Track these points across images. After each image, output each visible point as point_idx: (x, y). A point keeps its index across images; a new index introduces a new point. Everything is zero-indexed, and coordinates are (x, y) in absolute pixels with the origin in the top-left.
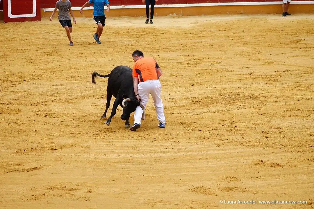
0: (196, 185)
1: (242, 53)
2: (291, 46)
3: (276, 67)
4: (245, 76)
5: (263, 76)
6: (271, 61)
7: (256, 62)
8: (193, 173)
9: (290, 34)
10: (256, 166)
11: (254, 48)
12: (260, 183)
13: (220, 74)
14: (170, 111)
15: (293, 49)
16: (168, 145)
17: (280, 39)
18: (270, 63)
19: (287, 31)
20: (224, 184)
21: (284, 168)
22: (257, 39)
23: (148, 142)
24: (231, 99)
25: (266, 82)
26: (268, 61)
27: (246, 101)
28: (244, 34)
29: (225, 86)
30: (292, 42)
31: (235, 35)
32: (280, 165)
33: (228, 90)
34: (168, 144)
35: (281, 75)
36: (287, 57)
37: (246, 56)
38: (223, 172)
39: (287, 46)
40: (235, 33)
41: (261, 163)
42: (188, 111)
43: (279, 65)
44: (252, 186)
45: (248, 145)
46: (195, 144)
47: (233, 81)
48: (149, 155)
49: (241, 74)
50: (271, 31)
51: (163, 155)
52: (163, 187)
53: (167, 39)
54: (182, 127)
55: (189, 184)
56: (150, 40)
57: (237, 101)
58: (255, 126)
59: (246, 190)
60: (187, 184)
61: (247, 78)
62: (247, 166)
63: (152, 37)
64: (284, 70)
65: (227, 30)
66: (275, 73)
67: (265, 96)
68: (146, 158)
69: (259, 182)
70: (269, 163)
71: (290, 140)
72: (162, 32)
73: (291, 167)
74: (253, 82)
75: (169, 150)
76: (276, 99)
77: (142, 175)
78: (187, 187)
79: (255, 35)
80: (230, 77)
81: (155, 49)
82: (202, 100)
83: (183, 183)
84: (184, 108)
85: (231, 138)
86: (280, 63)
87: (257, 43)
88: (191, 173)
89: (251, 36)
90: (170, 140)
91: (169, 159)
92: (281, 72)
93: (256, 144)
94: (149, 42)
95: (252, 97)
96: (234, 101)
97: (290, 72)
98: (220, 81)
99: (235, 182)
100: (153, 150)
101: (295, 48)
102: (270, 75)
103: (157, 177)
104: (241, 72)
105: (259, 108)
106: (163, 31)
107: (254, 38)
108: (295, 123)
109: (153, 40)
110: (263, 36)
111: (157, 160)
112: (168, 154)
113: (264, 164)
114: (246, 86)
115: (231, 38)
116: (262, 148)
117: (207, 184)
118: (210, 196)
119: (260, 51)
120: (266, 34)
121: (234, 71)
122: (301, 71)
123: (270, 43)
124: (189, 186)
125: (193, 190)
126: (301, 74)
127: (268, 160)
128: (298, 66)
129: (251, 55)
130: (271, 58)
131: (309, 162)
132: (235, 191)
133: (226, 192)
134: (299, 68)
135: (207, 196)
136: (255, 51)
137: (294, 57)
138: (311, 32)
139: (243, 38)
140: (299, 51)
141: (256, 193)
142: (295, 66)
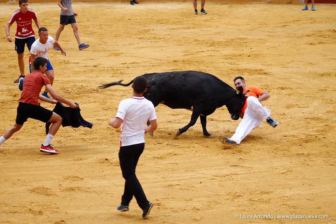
0: (35, 185)
2: (139, 36)
3: (123, 59)
4: (89, 68)
5: (109, 69)
6: (118, 52)
7: (102, 53)
8: (33, 173)
9: (138, 24)
10: (100, 165)
11: (100, 37)
12: (104, 182)
13: (63, 66)
14: (8, 106)
15: (142, 40)
17: (128, 29)
18: (117, 55)
19: (136, 21)
20: (66, 184)
22: (103, 29)
24: (75, 93)
25: (112, 75)
26: (114, 52)
27: (91, 95)
28: (89, 23)
29: (68, 79)
30: (140, 32)
33: (71, 83)
35: (128, 67)
36: (135, 48)
38: (65, 171)
39: (135, 36)
40: (80, 22)
41: (106, 161)
43: (126, 56)
44: (96, 186)
45: (93, 142)
46: (35, 141)
47: (77, 73)
49: (86, 66)
55: (28, 184)
57: (81, 95)
58: (99, 122)
59: (89, 190)
60: (26, 184)
61: (92, 71)
62: (91, 164)
64: (131, 62)
66: (122, 66)
67: (110, 90)
69: (103, 182)
70: (114, 161)
74: (98, 75)
75: (7, 147)
76: (122, 93)
78: (26, 187)
79: (101, 24)
80: (73, 70)
83: (21, 183)
85: (74, 134)
86: (128, 55)
87: (102, 33)
88: (30, 172)
89: (97, 25)
92: (128, 64)
93: (101, 141)
95: (97, 91)
96: (77, 95)
97: (137, 64)
98: (62, 73)
99: (78, 182)
102: (116, 68)
104: (86, 63)
105: (105, 103)
106: (2, 19)
107: (100, 27)
110: (109, 25)
113: (109, 162)
114: (90, 79)
116: (107, 146)
117: (48, 184)
118: (51, 197)
119: (106, 42)
120: (112, 23)
121: (78, 63)
122: (150, 63)
123: (117, 33)
124: (28, 186)
125: (33, 191)
126: (150, 66)
127: (113, 158)
128: (147, 58)
129: (96, 45)
130: (118, 49)
131: (156, 160)
132: (77, 191)
133: (68, 193)
134: (147, 60)
135: (47, 197)
136: (101, 41)
137: (142, 48)
138: (160, 22)
139: (88, 27)
140: (147, 42)
141: (99, 193)
142: (143, 58)
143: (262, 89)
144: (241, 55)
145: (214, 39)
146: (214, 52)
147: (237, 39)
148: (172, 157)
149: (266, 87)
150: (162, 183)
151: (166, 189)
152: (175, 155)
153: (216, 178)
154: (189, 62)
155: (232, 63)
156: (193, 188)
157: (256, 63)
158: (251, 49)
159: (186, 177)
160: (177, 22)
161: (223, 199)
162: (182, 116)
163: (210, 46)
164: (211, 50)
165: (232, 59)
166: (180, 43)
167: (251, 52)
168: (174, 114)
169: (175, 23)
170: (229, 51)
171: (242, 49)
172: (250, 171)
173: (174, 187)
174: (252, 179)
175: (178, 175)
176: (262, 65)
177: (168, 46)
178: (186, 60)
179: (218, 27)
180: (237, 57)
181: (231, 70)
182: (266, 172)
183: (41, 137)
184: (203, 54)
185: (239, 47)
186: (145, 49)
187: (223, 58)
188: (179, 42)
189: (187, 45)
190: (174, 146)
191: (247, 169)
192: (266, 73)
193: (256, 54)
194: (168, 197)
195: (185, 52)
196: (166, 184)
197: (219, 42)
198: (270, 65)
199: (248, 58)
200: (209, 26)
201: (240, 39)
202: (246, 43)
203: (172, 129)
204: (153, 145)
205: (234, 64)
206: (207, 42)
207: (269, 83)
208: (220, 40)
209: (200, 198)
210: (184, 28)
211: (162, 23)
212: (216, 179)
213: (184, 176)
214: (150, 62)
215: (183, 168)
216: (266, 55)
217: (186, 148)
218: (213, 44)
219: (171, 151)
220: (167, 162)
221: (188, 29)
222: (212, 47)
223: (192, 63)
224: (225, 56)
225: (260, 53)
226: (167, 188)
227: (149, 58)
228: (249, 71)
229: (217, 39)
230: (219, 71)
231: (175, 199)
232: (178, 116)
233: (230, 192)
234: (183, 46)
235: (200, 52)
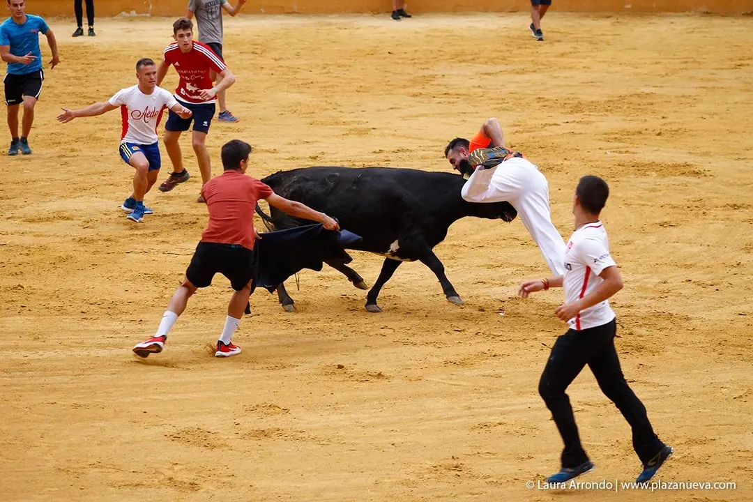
0: (183, 424)
1: (294, 108)
2: (413, 91)
3: (376, 142)
4: (301, 162)
5: (345, 164)
6: (364, 126)
7: (330, 128)
8: (178, 397)
9: (409, 62)
10: (326, 378)
11: (324, 94)
12: (335, 418)
14: (120, 247)
15: (417, 99)
16: (115, 328)
17: (386, 74)
18: (362, 132)
19: (404, 56)
20: (252, 422)
21: (394, 382)
22: (331, 75)
23: (67, 321)
26: (358, 126)
28: (300, 62)
30: (414, 82)
31: (280, 63)
32: (383, 376)
34: (115, 325)
35: (387, 161)
36: (403, 118)
37: (304, 115)
38: (247, 392)
39: (402, 91)
40: (278, 60)
41: (340, 370)
42: (163, 247)
43: (383, 135)
44: (316, 426)
45: (309, 327)
46: (182, 325)
48: (69, 353)
49: (293, 158)
50: (365, 56)
51: (103, 353)
52: (103, 429)
53: (114, 73)
54: (151, 284)
55: (166, 422)
56: (74, 74)
58: (324, 284)
59: (301, 435)
60: (161, 423)
62: (305, 378)
63: (79, 67)
64: (395, 149)
65: (258, 51)
66: (374, 156)
68: (62, 360)
69: (332, 418)
70: (357, 370)
71: (408, 315)
72: (103, 56)
73: (411, 380)
75: (118, 340)
77: (52, 402)
78: (161, 429)
79: (327, 64)
80: (265, 165)
81: (85, 97)
82: (198, 219)
83: (150, 419)
84: (154, 239)
85: (266, 311)
86: (386, 132)
87: (330, 84)
88: (171, 395)
89: (317, 65)
90: (119, 316)
91: (116, 363)
92: (388, 152)
93: (328, 325)
94: (72, 80)
97: (408, 153)
99: (276, 416)
100: (77, 341)
101: (422, 97)
102: (361, 161)
103: (87, 407)
104: (293, 152)
106: (105, 53)
107: (325, 71)
108: (419, 275)
109: (80, 74)
110: (345, 66)
111: (89, 366)
112: (115, 351)
113: (345, 373)
115: (270, 72)
117: (210, 423)
118: (217, 452)
119: (339, 103)
120: (353, 61)
121: (275, 151)
122: (436, 151)
123: (362, 84)
124: (166, 426)
125: (176, 438)
126: (436, 157)
127: (356, 364)
128: (428, 139)
129: (316, 111)
130: (365, 120)
131: (451, 368)
132: (276, 438)
133: (254, 442)
134: (430, 144)
135: (208, 452)
136: (326, 101)
137: (418, 116)
138: (459, 58)
139: (299, 70)
140: (430, 102)
141: (324, 442)
142: (420, 139)
143: (688, 207)
144: (641, 133)
145: (581, 97)
146: (579, 126)
147: (631, 96)
148: (488, 361)
149: (698, 204)
150: (465, 419)
151: (475, 433)
152: (494, 356)
153: (586, 407)
154: (524, 148)
155: (621, 150)
156: (534, 430)
157: (675, 150)
158: (663, 118)
159: (521, 407)
160: (497, 58)
161: (602, 456)
162: (509, 271)
163: (571, 111)
164: (574, 121)
165: (620, 140)
166: (504, 105)
167: (664, 124)
168: (492, 266)
169: (492, 61)
170: (613, 122)
171: (644, 119)
172: (662, 392)
173: (493, 429)
174: (667, 410)
175: (502, 401)
176: (688, 155)
177: (477, 113)
178: (518, 144)
179: (588, 68)
180: (632, 137)
181: (619, 165)
182: (698, 395)
183: (193, 317)
184: (556, 130)
185: (638, 113)
186: (424, 118)
187: (600, 140)
188: (501, 104)
189: (519, 110)
190: (492, 336)
191: (657, 389)
192: (698, 173)
193: (676, 129)
194: (480, 451)
195: (516, 126)
196: (475, 421)
197: (592, 102)
198: (707, 154)
199: (658, 137)
200: (569, 66)
201: (639, 96)
202: (652, 104)
203: (487, 298)
204: (444, 334)
205: (627, 152)
206: (566, 102)
207: (703, 195)
208: (594, 99)
209: (550, 453)
210: (512, 72)
211: (464, 61)
212: (587, 411)
213: (514, 405)
214: (436, 148)
215: (511, 387)
216: (697, 131)
217: (519, 341)
218: (578, 108)
219: (485, 347)
220: (476, 372)
221: (523, 73)
222: (576, 114)
223: (530, 149)
224: (606, 134)
225: (685, 126)
226: (478, 430)
227: (433, 141)
228: (659, 168)
229: (587, 95)
230: (592, 169)
231: (493, 455)
232: (500, 270)
233: (617, 441)
234: (511, 113)
235: (550, 125)
